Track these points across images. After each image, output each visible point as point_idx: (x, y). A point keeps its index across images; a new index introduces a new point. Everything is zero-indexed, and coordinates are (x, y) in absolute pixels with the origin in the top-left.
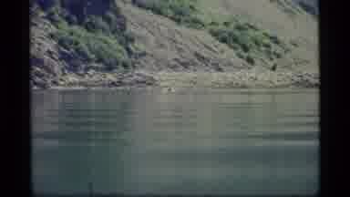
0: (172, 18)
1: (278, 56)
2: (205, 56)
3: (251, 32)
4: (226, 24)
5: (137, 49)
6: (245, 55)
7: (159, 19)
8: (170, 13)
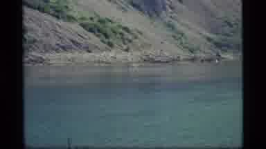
0: (53, 15)
1: (130, 41)
2: (79, 41)
3: (109, 24)
4: (91, 19)
5: (29, 37)
6: (106, 40)
7: (44, 16)
8: (52, 11)
